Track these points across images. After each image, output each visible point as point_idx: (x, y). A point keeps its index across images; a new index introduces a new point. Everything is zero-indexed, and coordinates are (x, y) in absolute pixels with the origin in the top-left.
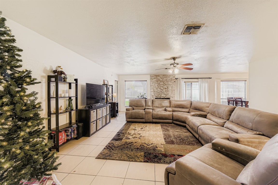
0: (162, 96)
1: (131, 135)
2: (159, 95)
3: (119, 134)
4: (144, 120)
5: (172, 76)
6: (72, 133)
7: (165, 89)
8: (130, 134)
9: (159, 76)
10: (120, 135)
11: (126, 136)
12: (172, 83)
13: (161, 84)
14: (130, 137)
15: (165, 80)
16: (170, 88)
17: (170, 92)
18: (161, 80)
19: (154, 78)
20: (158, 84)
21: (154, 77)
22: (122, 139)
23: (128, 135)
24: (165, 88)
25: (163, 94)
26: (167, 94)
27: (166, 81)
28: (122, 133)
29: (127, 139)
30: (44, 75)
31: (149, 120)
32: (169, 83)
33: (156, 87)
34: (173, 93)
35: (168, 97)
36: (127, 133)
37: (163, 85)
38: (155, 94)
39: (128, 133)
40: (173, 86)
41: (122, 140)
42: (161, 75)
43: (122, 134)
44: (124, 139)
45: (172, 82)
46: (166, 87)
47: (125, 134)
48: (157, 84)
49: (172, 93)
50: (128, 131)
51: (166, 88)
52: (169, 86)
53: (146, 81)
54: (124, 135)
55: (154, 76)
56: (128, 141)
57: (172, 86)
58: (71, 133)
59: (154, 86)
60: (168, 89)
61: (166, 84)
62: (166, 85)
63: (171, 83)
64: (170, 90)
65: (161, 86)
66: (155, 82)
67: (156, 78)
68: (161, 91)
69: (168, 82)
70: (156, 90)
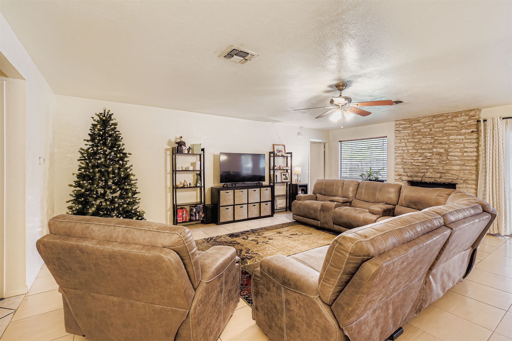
0: (428, 175)
2: (419, 174)
4: (318, 223)
5: (463, 114)
6: (197, 214)
7: (438, 157)
9: (418, 120)
10: (246, 233)
11: (251, 235)
12: (463, 137)
13: (425, 142)
15: (437, 130)
16: (457, 154)
17: (457, 165)
18: (425, 130)
19: (405, 128)
20: (414, 142)
21: (403, 126)
22: (238, 237)
24: (436, 154)
25: (431, 171)
26: (445, 171)
27: (441, 132)
29: (244, 239)
30: (168, 147)
31: (327, 224)
32: (451, 137)
33: (408, 150)
34: (468, 168)
35: (449, 181)
37: (431, 146)
38: (407, 170)
39: (263, 233)
40: (466, 145)
41: (235, 238)
42: (424, 117)
44: (241, 237)
45: (465, 134)
46: (442, 151)
48: (413, 144)
49: (464, 168)
50: (268, 231)
51: (440, 154)
52: (452, 146)
53: (386, 137)
55: (405, 122)
56: (239, 240)
57: (462, 145)
58: (195, 213)
59: (404, 150)
60: (449, 157)
61: (440, 141)
62: (441, 143)
63: (459, 137)
64: (457, 158)
65: (423, 147)
66: (407, 139)
67: (409, 127)
68: (425, 161)
69: (450, 135)
70: (409, 158)
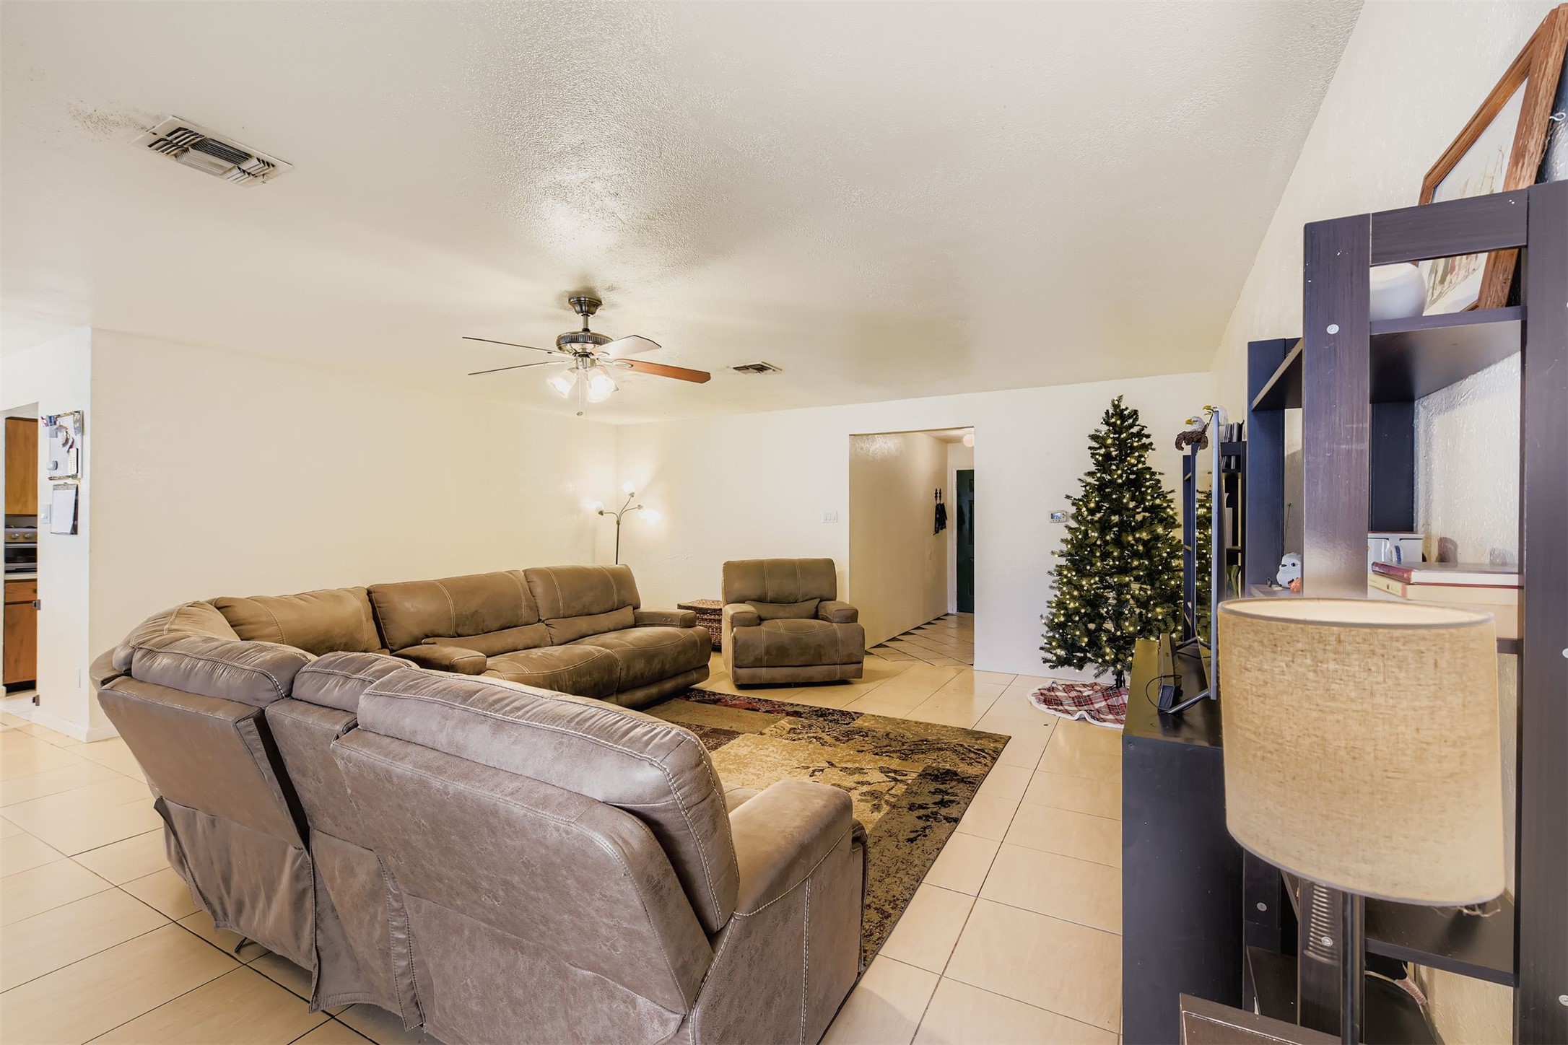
1: (865, 789)
3: (942, 803)
8: (871, 794)
10: (938, 798)
11: (900, 789)
14: (875, 777)
22: (924, 775)
23: (884, 788)
28: (922, 812)
29: (895, 772)
36: (886, 808)
39: (877, 808)
41: (921, 769)
43: (919, 800)
44: (915, 775)
47: (904, 803)
50: (877, 816)
54: (909, 792)
56: (895, 763)
